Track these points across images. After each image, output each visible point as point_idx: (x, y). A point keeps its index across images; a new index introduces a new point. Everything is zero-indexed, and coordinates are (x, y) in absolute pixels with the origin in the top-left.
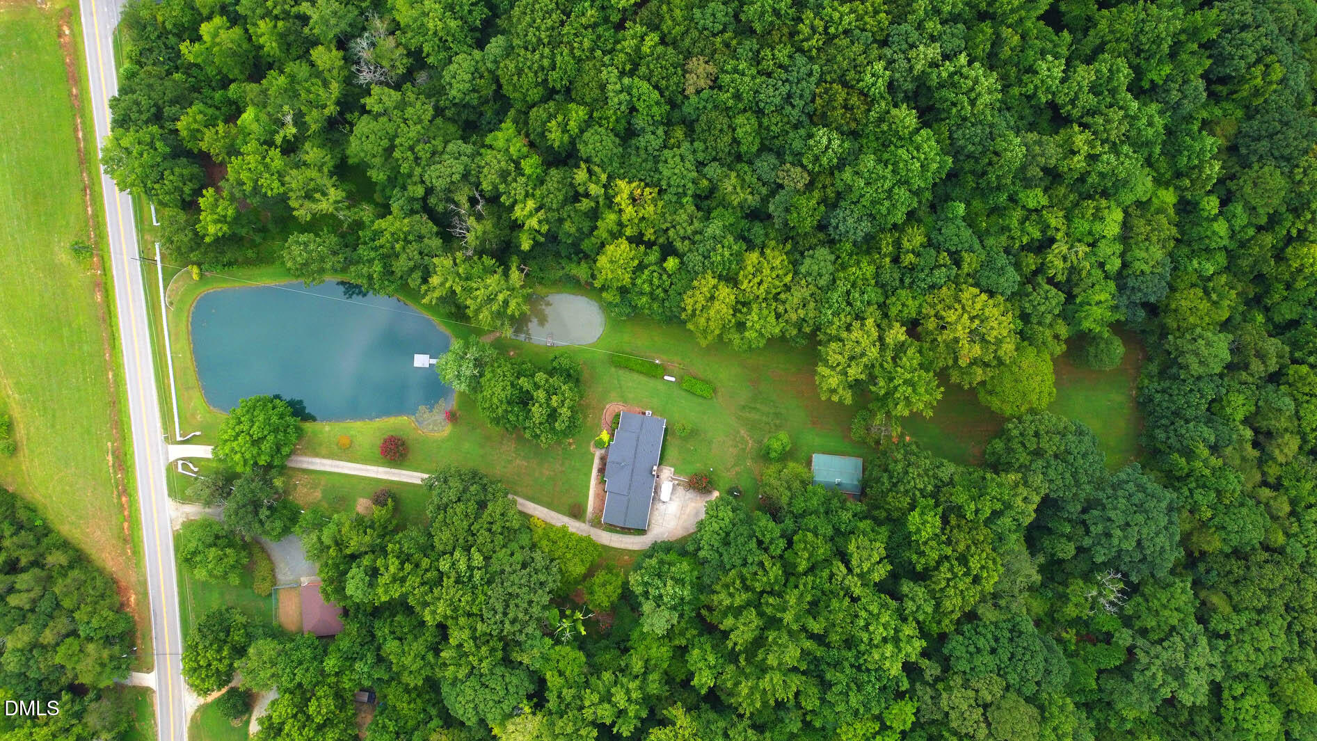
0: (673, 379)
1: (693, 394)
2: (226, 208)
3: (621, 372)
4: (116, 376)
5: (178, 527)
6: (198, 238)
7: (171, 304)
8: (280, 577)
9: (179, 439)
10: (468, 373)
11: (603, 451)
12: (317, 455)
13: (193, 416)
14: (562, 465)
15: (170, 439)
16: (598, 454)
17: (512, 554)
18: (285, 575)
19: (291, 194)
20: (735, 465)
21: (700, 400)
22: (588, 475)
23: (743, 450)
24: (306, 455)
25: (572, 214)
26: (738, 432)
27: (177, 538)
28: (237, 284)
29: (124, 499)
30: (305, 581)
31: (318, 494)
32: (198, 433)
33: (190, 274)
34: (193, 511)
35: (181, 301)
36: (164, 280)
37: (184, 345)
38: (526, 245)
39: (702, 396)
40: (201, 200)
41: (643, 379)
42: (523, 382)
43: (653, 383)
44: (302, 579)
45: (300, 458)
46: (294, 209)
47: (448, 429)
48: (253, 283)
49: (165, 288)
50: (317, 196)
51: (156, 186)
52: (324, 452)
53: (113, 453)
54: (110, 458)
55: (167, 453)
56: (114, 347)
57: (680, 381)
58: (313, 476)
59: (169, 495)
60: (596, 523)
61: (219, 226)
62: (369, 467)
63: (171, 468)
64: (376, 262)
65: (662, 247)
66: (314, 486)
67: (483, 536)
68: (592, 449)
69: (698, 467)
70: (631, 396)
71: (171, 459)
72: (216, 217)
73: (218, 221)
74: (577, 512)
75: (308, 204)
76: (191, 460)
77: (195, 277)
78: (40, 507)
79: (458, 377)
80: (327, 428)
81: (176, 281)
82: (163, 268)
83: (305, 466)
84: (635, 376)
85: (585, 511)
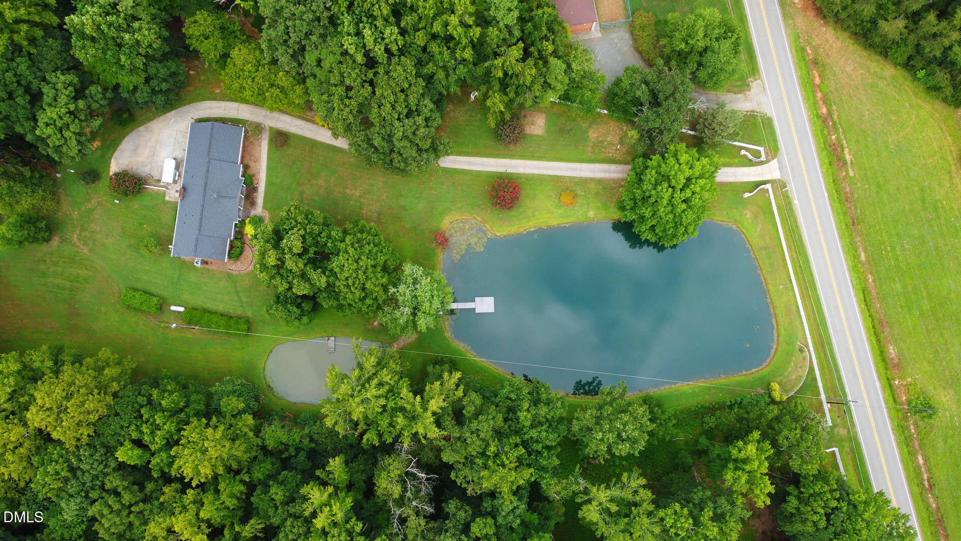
0: (173, 308)
1: (146, 292)
2: (735, 480)
3: (240, 312)
4: (856, 257)
5: (755, 83)
6: (770, 435)
7: (801, 350)
8: (626, 36)
9: (768, 186)
10: (402, 288)
11: (253, 213)
12: (600, 181)
13: (756, 217)
14: (302, 193)
15: (780, 186)
16: (259, 210)
17: (319, 61)
18: (621, 39)
19: (651, 507)
20: (93, 210)
21: (139, 286)
22: (269, 184)
23: (83, 229)
24: (614, 180)
25: (271, 512)
26: (91, 250)
27: (754, 70)
28: (723, 381)
29: (824, 111)
30: (595, 31)
31: (593, 135)
32: (747, 195)
33: (784, 389)
34: (741, 104)
35: (789, 355)
36: (815, 379)
37: (779, 302)
38: (336, 464)
39: (136, 290)
40: (771, 489)
41: (211, 305)
42: (321, 281)
43: (199, 301)
44: (600, 35)
45: (620, 176)
46: (644, 487)
47: (446, 224)
48: (702, 384)
49: (811, 369)
50: (614, 508)
51: (834, 504)
52: (592, 186)
53: (845, 163)
54: (848, 157)
55: (781, 169)
56: (864, 291)
57: (162, 306)
58: (602, 156)
59: (770, 120)
60: (258, 128)
61: (742, 455)
62: (536, 172)
63: (773, 152)
64: (528, 423)
65: (149, 477)
66: (599, 144)
67: (353, 77)
68: (266, 215)
69: (136, 204)
70: (224, 283)
71: (774, 163)
72: (748, 468)
73: (745, 461)
74: (281, 139)
75: (627, 495)
76: (751, 163)
77: (775, 386)
78: (923, 95)
79: (415, 281)
80: (591, 214)
81: (797, 380)
82: (819, 394)
83: (613, 167)
84: (221, 308)
85: (271, 140)
